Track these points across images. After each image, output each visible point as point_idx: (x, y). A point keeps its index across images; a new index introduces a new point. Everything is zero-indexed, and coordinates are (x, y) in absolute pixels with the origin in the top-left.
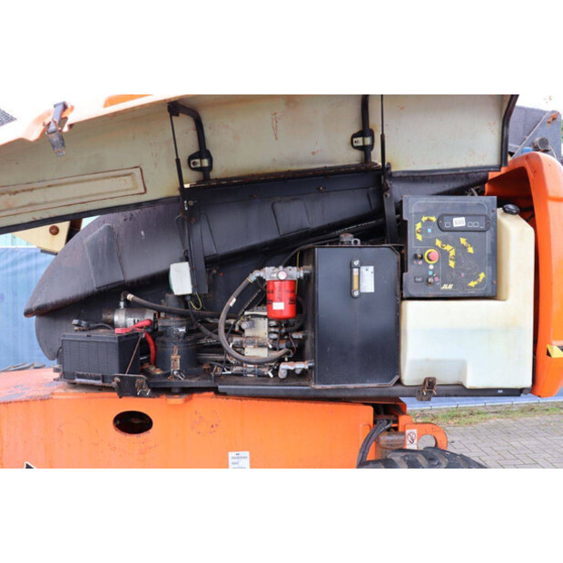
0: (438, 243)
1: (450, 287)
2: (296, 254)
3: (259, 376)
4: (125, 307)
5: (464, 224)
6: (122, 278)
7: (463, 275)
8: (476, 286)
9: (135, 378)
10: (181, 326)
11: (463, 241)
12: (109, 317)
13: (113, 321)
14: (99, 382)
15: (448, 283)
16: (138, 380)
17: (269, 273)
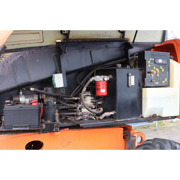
0: (155, 68)
1: (158, 83)
2: (95, 72)
3: (89, 119)
4: (22, 94)
5: (161, 62)
6: (30, 81)
7: (161, 79)
8: (164, 83)
9: (53, 124)
10: (54, 101)
11: (161, 67)
12: (17, 99)
13: (19, 101)
14: (28, 128)
15: (157, 82)
16: (55, 125)
17: (98, 78)
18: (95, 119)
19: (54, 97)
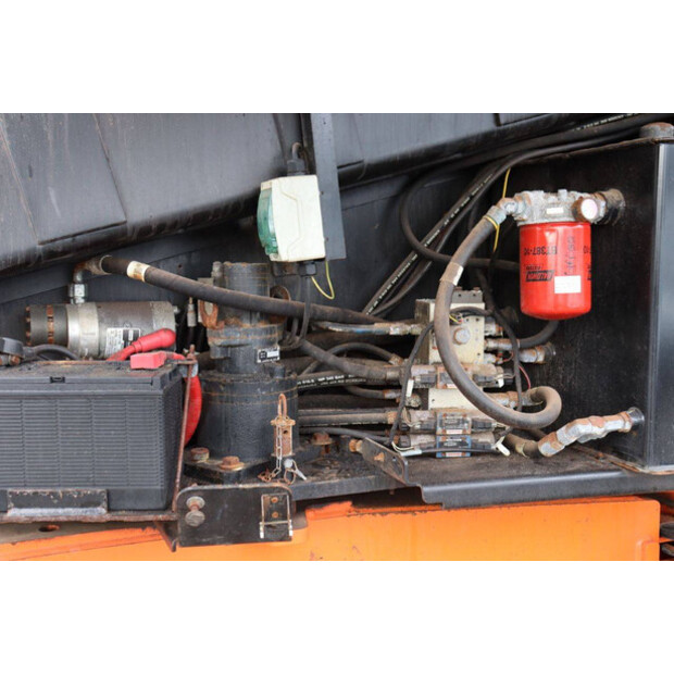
6: (122, 218)
10: (270, 344)
13: (64, 340)
14: (100, 513)
16: (264, 499)
17: (537, 207)
18: (506, 452)
19: (268, 316)
